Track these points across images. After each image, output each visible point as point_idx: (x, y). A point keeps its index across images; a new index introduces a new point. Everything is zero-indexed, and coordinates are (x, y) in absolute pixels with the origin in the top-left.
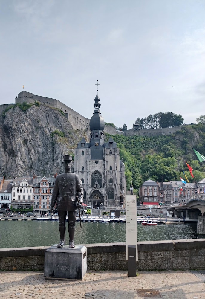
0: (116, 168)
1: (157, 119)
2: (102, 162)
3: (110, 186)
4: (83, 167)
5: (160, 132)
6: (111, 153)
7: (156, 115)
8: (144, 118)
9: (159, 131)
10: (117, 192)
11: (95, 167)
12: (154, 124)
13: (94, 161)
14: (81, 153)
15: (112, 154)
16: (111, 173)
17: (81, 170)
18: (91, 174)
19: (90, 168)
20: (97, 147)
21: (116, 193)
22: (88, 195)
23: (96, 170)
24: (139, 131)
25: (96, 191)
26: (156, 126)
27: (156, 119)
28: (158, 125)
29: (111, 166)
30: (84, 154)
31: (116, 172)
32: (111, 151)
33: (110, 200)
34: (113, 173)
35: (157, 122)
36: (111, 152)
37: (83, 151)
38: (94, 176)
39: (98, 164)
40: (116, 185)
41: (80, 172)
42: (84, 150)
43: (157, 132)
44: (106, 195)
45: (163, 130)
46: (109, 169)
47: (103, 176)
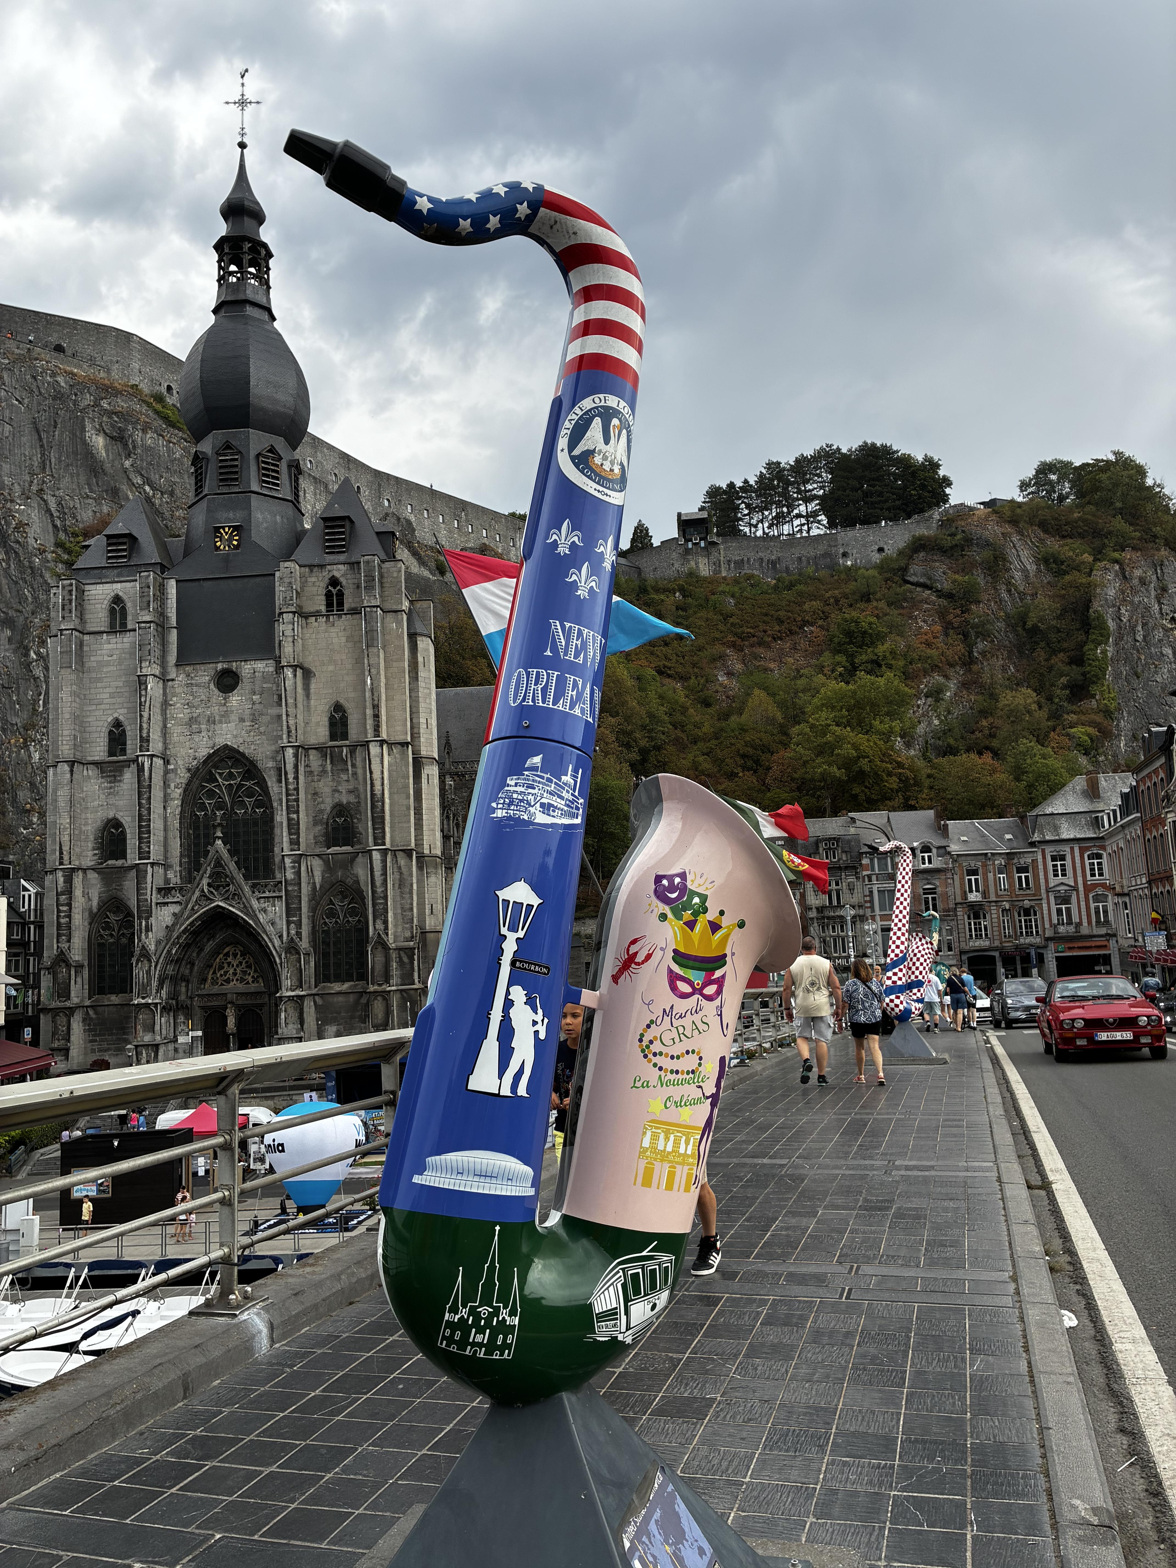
0: (370, 722)
1: (809, 487)
2: (265, 678)
3: (329, 866)
4: (117, 724)
5: (826, 555)
6: (341, 604)
7: (803, 467)
8: (739, 484)
9: (821, 549)
10: (381, 914)
11: (211, 721)
12: (796, 511)
13: (204, 675)
14: (98, 617)
15: (346, 606)
16: (338, 761)
17: (99, 750)
18: (183, 776)
19: (177, 732)
20: (226, 559)
21: (380, 926)
22: (145, 954)
23: (220, 741)
24: (713, 550)
25: (218, 918)
26: (803, 521)
27: (807, 482)
28: (814, 514)
29: (338, 707)
30: (124, 624)
31: (374, 749)
32: (334, 582)
33: (337, 987)
34: (359, 763)
35: (807, 500)
36: (340, 595)
37: (117, 599)
38: (211, 794)
39: (235, 699)
40: (376, 856)
41: (92, 772)
42: (127, 589)
43: (809, 552)
44: (292, 948)
45: (840, 542)
46: (320, 733)
47: (274, 788)
